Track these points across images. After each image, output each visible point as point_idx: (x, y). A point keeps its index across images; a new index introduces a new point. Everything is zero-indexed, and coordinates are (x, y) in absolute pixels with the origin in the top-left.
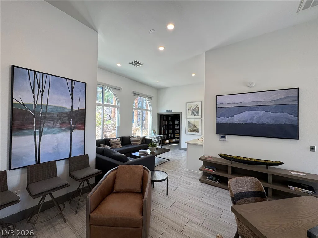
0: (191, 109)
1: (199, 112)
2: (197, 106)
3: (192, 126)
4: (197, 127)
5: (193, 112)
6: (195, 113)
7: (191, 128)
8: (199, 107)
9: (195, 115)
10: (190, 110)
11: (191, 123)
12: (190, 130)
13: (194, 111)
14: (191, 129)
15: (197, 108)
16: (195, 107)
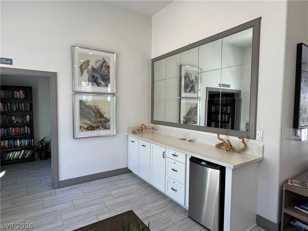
0: (90, 67)
1: (109, 79)
2: (104, 62)
3: (93, 114)
4: (105, 116)
5: (93, 77)
6: (100, 81)
7: (91, 120)
8: (109, 67)
9: (98, 85)
10: (85, 72)
11: (89, 107)
12: (86, 126)
13: (96, 75)
14: (90, 123)
15: (104, 68)
16: (98, 65)
